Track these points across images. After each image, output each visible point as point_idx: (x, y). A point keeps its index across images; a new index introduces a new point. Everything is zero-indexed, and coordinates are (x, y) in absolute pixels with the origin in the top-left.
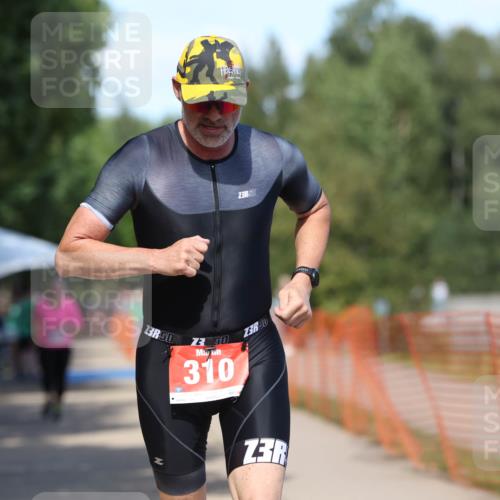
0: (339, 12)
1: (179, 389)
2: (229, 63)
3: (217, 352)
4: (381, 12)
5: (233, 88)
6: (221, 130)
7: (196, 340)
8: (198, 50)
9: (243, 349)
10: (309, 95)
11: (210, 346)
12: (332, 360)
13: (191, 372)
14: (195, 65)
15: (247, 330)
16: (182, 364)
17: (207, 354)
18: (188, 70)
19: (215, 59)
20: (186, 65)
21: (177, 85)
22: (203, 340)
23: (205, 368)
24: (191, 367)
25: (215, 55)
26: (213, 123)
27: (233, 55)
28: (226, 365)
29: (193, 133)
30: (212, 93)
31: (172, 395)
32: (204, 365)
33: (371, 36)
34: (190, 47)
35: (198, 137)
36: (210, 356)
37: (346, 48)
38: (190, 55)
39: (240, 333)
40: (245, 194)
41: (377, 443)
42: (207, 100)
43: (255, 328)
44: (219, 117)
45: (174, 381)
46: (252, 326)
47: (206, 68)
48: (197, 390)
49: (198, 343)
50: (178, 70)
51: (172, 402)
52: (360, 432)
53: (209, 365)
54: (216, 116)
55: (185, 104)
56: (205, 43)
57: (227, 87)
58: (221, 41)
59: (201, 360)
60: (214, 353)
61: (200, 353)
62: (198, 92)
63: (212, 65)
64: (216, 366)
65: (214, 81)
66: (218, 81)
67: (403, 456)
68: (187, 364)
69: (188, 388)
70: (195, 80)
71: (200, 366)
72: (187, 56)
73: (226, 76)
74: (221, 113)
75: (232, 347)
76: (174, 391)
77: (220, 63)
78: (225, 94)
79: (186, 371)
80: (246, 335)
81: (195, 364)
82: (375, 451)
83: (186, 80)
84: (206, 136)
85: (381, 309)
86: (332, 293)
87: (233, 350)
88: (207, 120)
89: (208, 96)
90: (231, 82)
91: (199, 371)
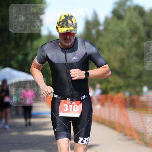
0: (115, 3)
1: (62, 112)
2: (72, 22)
3: (74, 103)
4: (128, 3)
5: (73, 29)
7: (68, 99)
8: (63, 18)
9: (81, 103)
10: (106, 29)
11: (72, 101)
12: (112, 109)
13: (66, 108)
14: (62, 22)
15: (82, 97)
16: (63, 105)
17: (70, 103)
18: (60, 23)
19: (68, 20)
20: (60, 22)
21: (57, 28)
22: (70, 99)
23: (69, 107)
24: (66, 106)
25: (68, 19)
26: (67, 39)
27: (73, 19)
28: (76, 107)
29: (61, 41)
30: (67, 30)
31: (59, 114)
32: (69, 106)
33: (125, 11)
34: (61, 17)
35: (63, 42)
36: (71, 104)
37: (117, 15)
38: (61, 19)
39: (80, 98)
40: (74, 58)
41: (126, 135)
42: (66, 32)
43: (84, 97)
44: (69, 37)
45: (61, 110)
46: (83, 96)
47: (66, 23)
48: (67, 113)
49: (68, 100)
50: (57, 24)
51: (59, 115)
52: (121, 132)
53: (71, 106)
54: (68, 37)
55: (59, 33)
56: (65, 16)
57: (71, 28)
58: (70, 15)
59: (69, 105)
60: (72, 103)
61: (69, 102)
62: (63, 30)
63: (67, 22)
64: (73, 107)
65: (68, 27)
67: (134, 139)
68: (65, 105)
69: (64, 112)
70: (62, 26)
71: (68, 106)
72: (60, 20)
73: (71, 25)
74: (70, 36)
76: (60, 112)
77: (70, 22)
78: (71, 30)
79: (64, 107)
80: (82, 99)
81: (67, 106)
82: (125, 137)
83: (60, 26)
84: (65, 42)
85: (127, 94)
86: (112, 89)
87: (78, 103)
88: (66, 38)
89: (66, 31)
90: (73, 27)
91: (68, 108)
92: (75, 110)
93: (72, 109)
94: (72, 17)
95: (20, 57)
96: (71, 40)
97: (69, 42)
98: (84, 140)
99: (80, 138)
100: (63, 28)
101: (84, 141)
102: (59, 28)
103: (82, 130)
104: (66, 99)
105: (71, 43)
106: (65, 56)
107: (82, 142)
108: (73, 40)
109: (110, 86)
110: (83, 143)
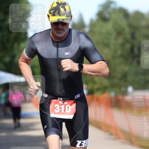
1: (53, 113)
2: (65, 10)
3: (66, 103)
5: (66, 17)
6: (62, 31)
8: (55, 5)
11: (64, 101)
12: (98, 109)
13: (57, 108)
14: (54, 10)
16: (54, 106)
17: (62, 103)
18: (52, 11)
19: (60, 8)
20: (51, 10)
21: (49, 16)
22: (62, 99)
23: (61, 108)
24: (57, 107)
25: (60, 7)
26: (59, 29)
27: (66, 7)
28: (68, 107)
29: (53, 32)
30: (59, 19)
32: (61, 106)
34: (53, 4)
35: (55, 33)
36: (63, 104)
38: (53, 7)
40: (67, 54)
43: (78, 96)
44: (62, 27)
45: (51, 111)
47: (57, 11)
49: (60, 99)
51: (51, 116)
53: (63, 107)
55: (51, 23)
56: (57, 3)
57: (64, 17)
58: (63, 2)
59: (60, 105)
61: (60, 102)
62: (55, 19)
63: (59, 10)
64: (65, 107)
65: (60, 15)
66: (61, 15)
70: (54, 15)
71: (60, 107)
72: (51, 7)
73: (64, 14)
75: (70, 102)
77: (62, 10)
78: (63, 19)
79: (55, 108)
81: (58, 106)
83: (51, 15)
84: (57, 33)
85: (113, 94)
86: (98, 90)
87: (71, 103)
88: (58, 27)
89: (57, 20)
90: (66, 16)
91: (59, 108)
92: (68, 110)
93: (65, 110)
94: (65, 4)
95: (7, 59)
96: (64, 30)
97: (61, 33)
98: (83, 142)
99: (77, 141)
100: (54, 17)
101: (82, 144)
102: (50, 17)
103: (80, 132)
104: (57, 99)
105: (64, 34)
106: (56, 50)
107: (81, 145)
108: (66, 31)
109: (96, 87)
110: (82, 147)
